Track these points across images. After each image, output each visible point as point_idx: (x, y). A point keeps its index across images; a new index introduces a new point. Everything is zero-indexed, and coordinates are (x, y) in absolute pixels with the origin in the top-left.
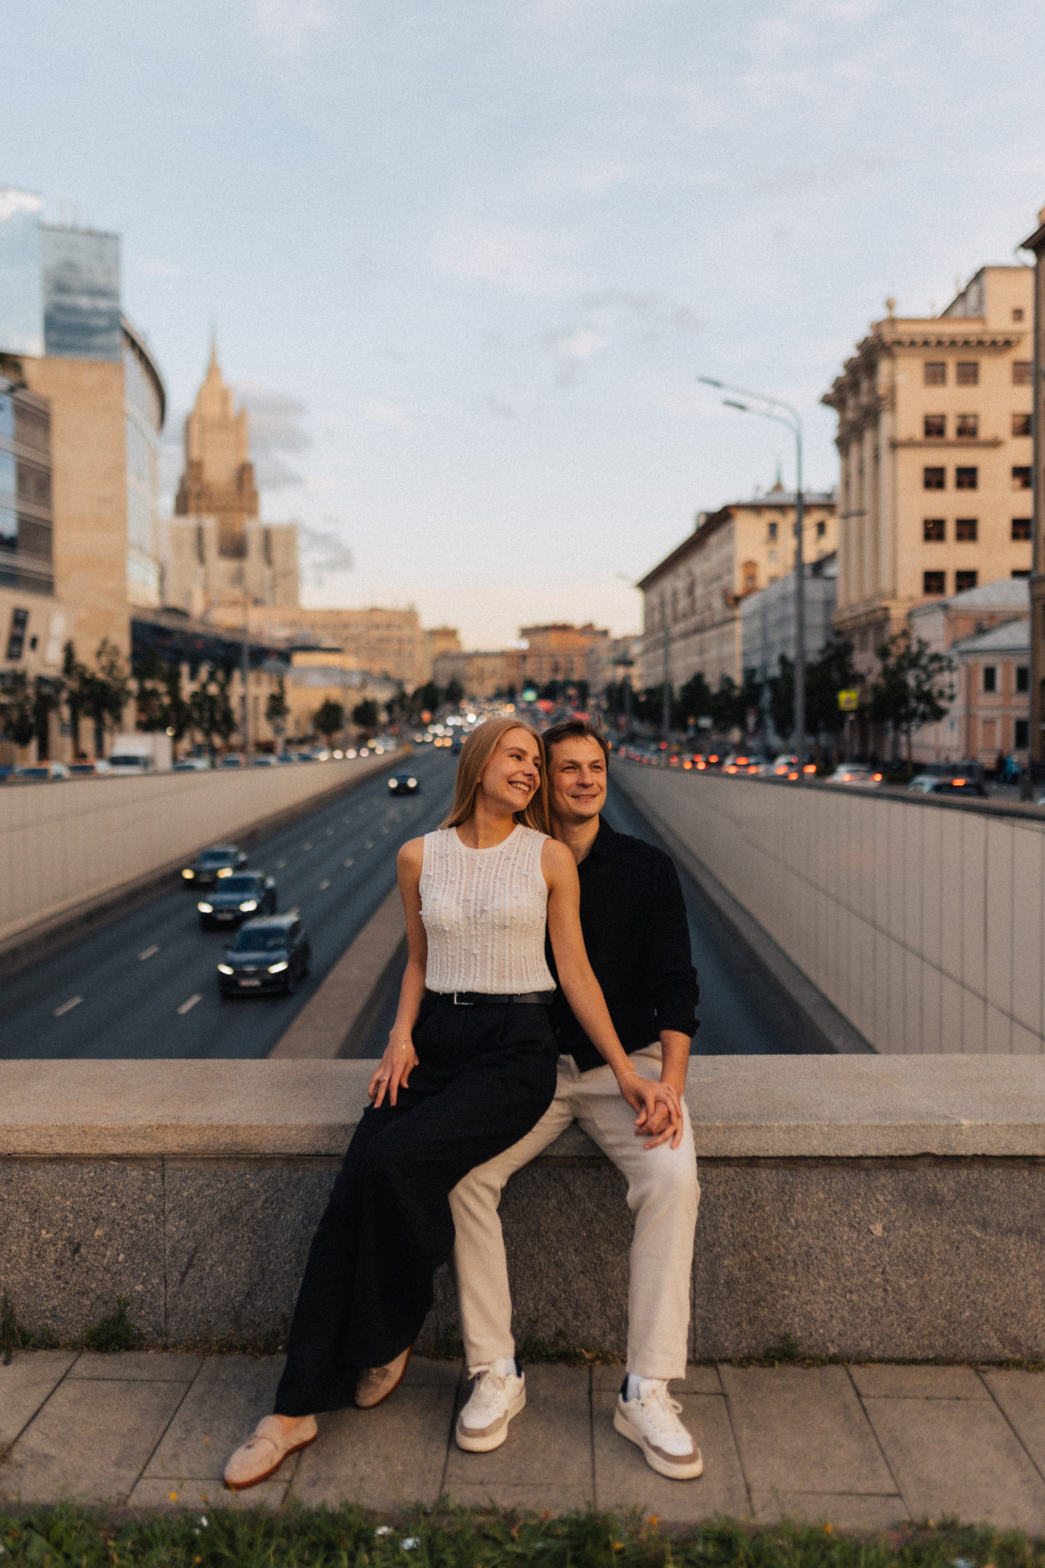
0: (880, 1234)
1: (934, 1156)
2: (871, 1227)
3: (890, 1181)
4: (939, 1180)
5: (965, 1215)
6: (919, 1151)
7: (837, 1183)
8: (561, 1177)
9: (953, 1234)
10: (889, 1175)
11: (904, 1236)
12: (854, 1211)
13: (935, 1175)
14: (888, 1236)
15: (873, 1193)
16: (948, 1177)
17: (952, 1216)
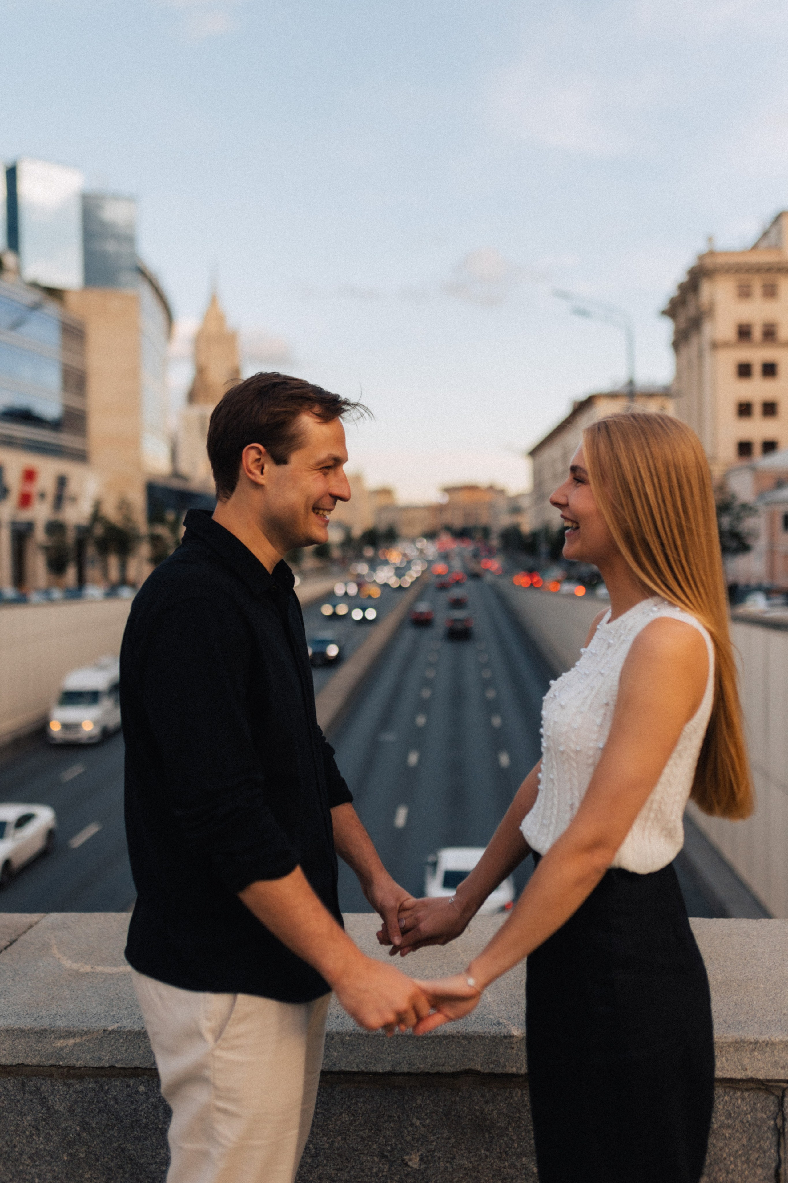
0: (416, 1166)
1: (478, 1073)
2: (406, 1157)
3: (428, 1102)
4: (487, 1102)
5: (520, 1146)
6: (459, 1068)
7: (364, 1103)
8: (38, 1089)
9: (505, 1168)
10: (427, 1094)
11: (446, 1168)
12: (384, 1137)
13: (483, 1096)
14: (426, 1169)
15: (408, 1116)
16: (499, 1098)
17: (503, 1146)
